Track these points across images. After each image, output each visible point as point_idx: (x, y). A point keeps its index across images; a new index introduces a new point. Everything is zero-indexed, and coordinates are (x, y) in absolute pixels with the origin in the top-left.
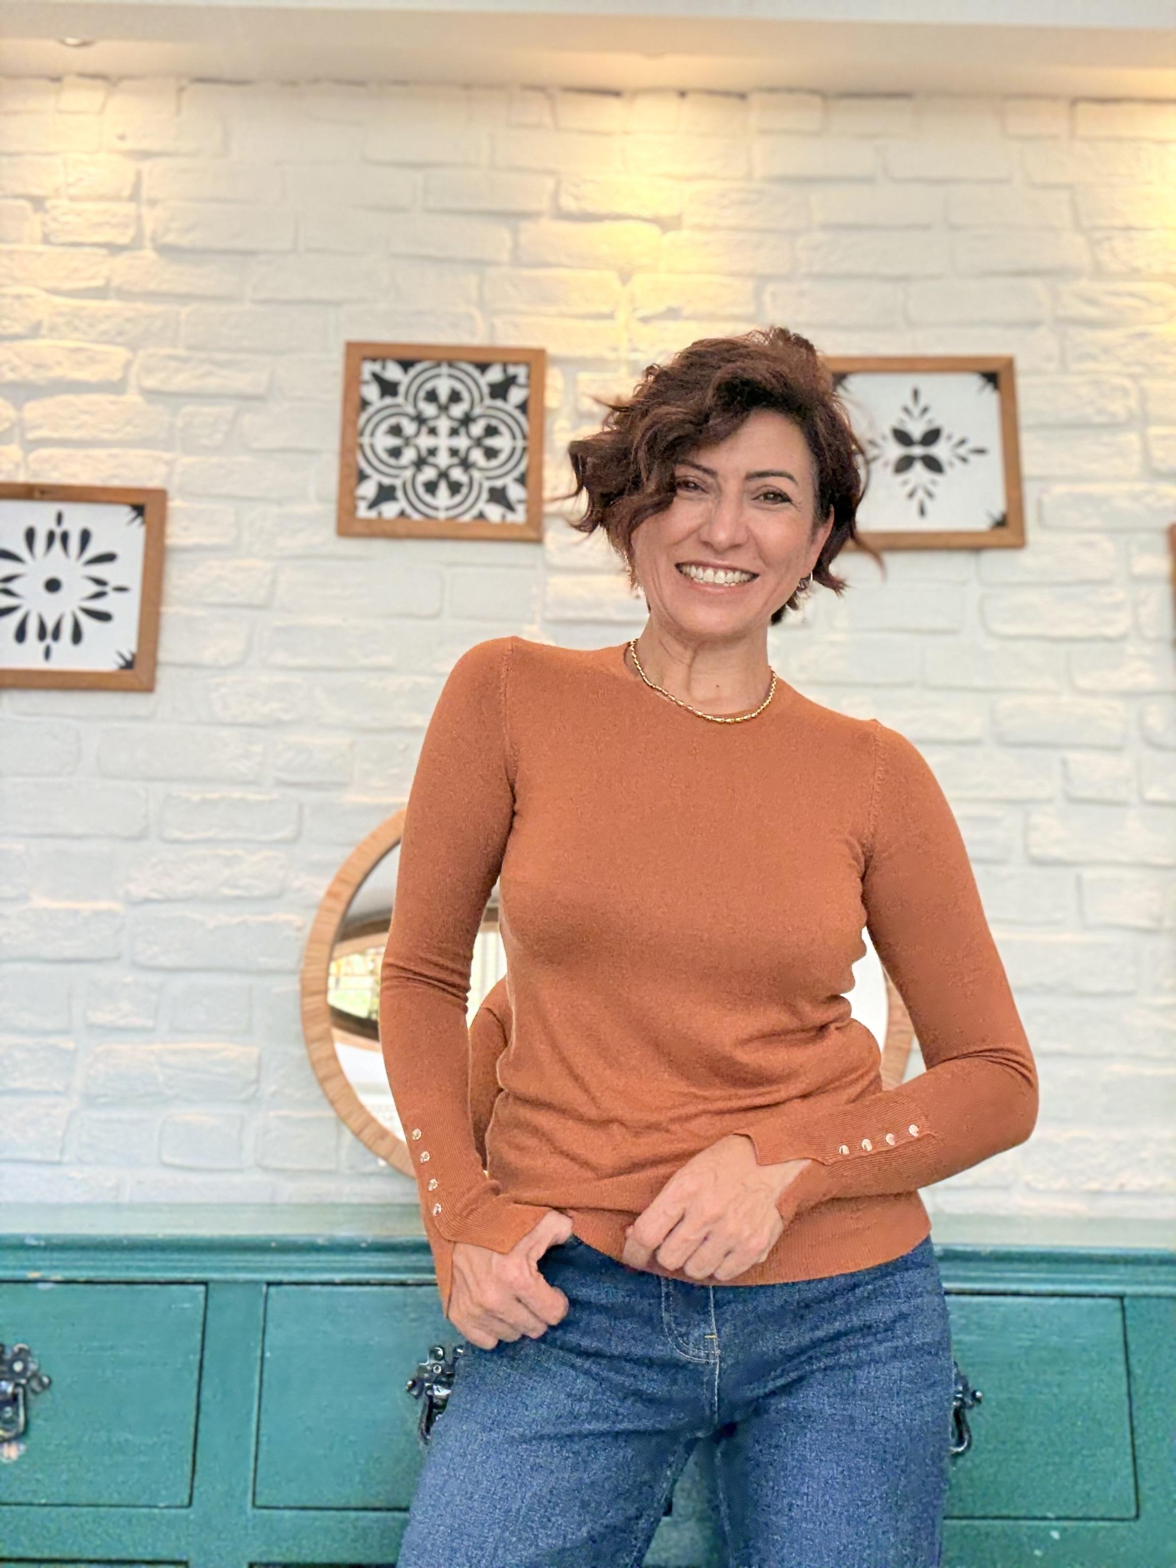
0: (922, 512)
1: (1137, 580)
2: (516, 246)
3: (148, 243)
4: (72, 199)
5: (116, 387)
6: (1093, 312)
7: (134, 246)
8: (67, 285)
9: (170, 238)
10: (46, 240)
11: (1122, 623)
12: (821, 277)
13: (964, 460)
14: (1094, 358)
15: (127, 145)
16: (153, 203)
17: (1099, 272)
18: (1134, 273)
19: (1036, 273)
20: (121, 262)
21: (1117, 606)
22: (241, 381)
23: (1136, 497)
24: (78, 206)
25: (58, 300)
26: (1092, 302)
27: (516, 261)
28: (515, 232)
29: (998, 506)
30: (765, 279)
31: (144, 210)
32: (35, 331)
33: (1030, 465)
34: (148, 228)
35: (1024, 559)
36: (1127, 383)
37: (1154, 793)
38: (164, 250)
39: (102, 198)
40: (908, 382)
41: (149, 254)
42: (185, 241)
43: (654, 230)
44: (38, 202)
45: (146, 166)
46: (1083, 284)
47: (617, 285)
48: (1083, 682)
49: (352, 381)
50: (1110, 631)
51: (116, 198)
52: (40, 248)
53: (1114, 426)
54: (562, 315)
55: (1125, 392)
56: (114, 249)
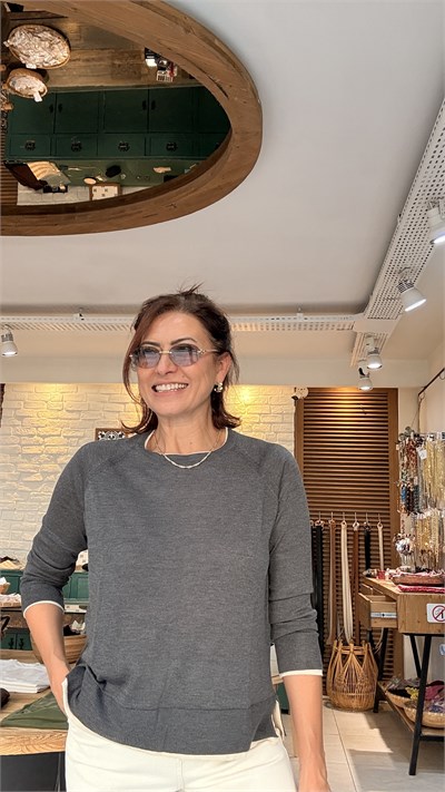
5: (59, 435)
22: (79, 434)
49: (97, 435)
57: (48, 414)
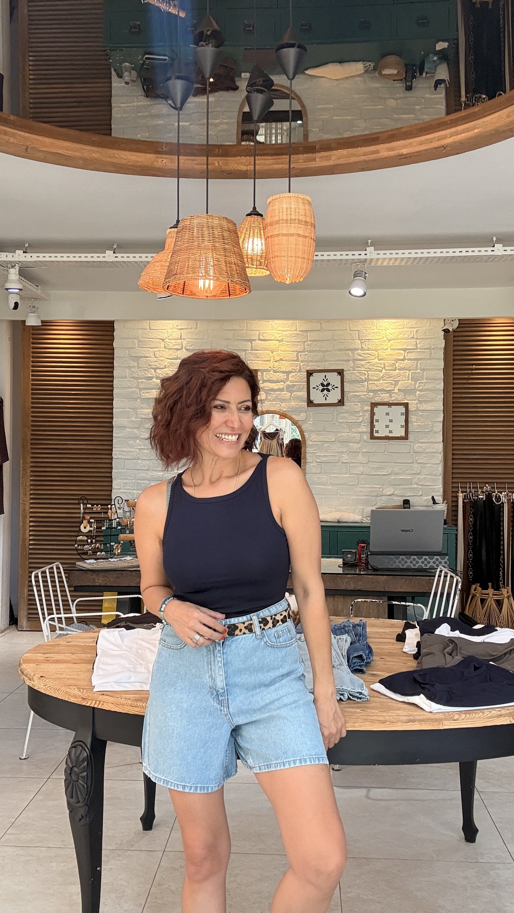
0: (326, 399)
1: (365, 411)
2: (252, 346)
3: (184, 347)
4: (169, 339)
6: (360, 358)
7: (182, 348)
8: (170, 357)
9: (188, 348)
10: (165, 347)
11: (361, 419)
12: (309, 351)
13: (334, 389)
14: (360, 367)
15: (179, 327)
16: (184, 339)
17: (362, 349)
18: (369, 349)
19: (350, 350)
20: (179, 352)
21: (360, 416)
23: (365, 395)
24: (171, 341)
25: (169, 360)
26: (360, 356)
27: (252, 350)
28: (252, 344)
29: (340, 398)
30: (299, 352)
31: (183, 341)
32: (165, 367)
33: (346, 389)
34: (184, 346)
35: (344, 407)
36: (366, 372)
37: (364, 451)
38: (187, 350)
39: (175, 339)
40: (324, 374)
41: (184, 350)
42: (191, 348)
43: (278, 342)
44: (163, 340)
45: (182, 331)
46: (359, 351)
47: (271, 354)
48: (353, 431)
50: (358, 421)
51: (177, 339)
52: (164, 349)
53: (363, 381)
54: (260, 360)
55: (365, 374)
56: (178, 349)
57: (167, 353)
